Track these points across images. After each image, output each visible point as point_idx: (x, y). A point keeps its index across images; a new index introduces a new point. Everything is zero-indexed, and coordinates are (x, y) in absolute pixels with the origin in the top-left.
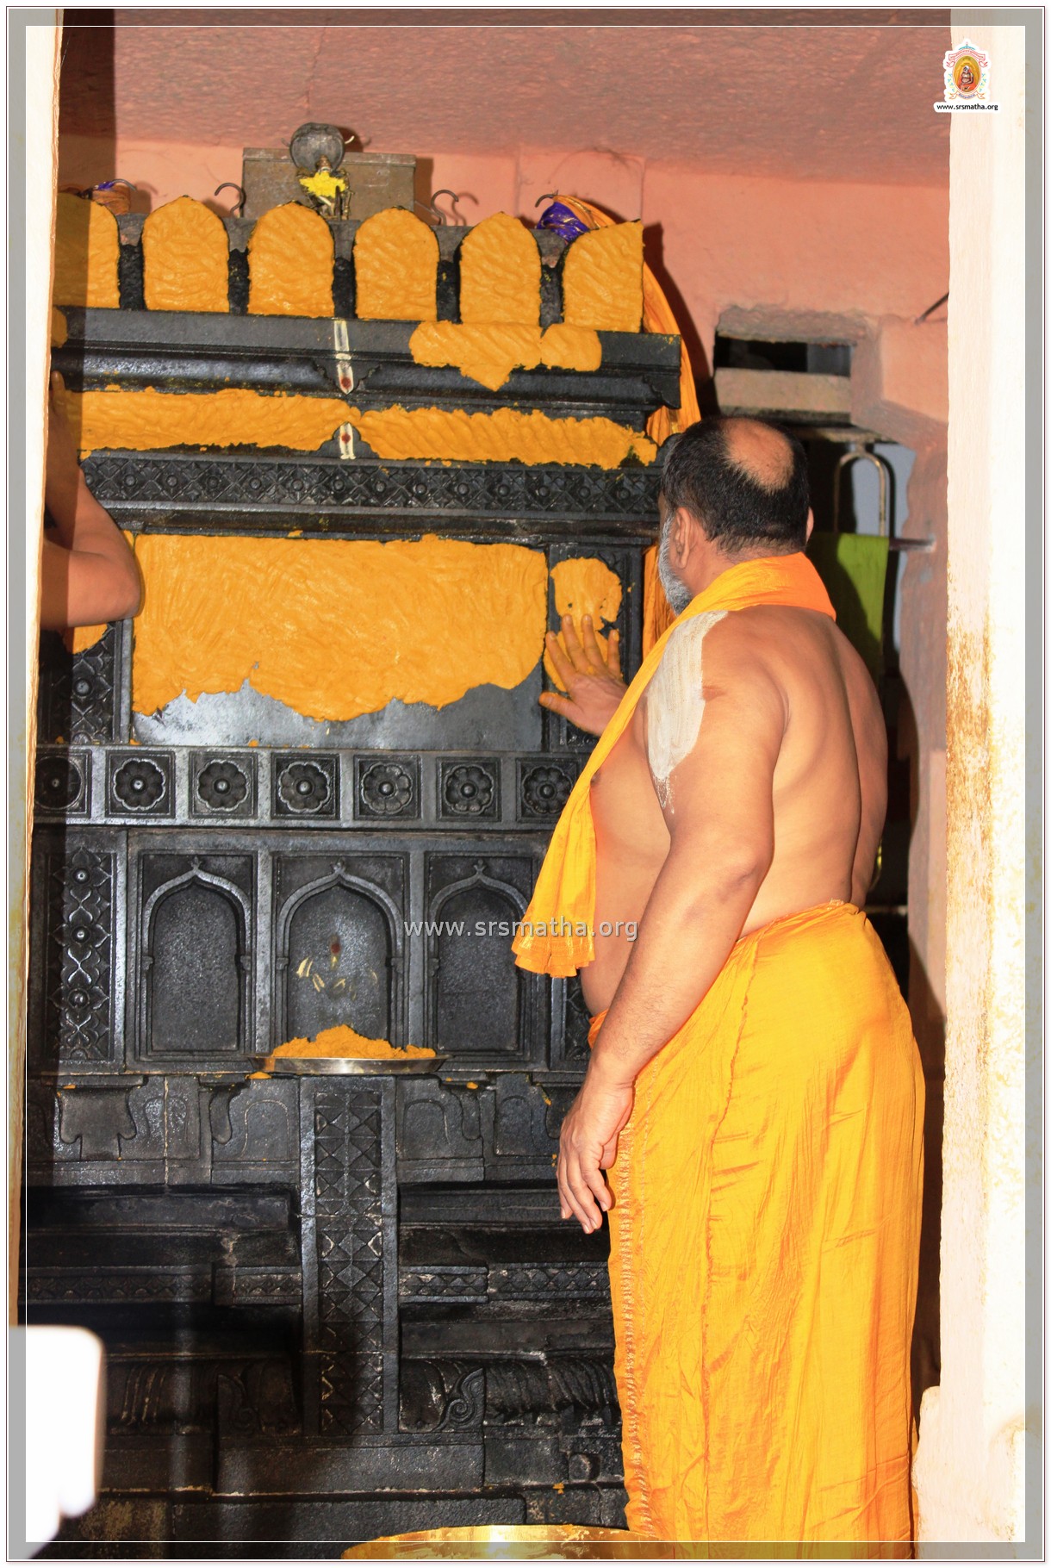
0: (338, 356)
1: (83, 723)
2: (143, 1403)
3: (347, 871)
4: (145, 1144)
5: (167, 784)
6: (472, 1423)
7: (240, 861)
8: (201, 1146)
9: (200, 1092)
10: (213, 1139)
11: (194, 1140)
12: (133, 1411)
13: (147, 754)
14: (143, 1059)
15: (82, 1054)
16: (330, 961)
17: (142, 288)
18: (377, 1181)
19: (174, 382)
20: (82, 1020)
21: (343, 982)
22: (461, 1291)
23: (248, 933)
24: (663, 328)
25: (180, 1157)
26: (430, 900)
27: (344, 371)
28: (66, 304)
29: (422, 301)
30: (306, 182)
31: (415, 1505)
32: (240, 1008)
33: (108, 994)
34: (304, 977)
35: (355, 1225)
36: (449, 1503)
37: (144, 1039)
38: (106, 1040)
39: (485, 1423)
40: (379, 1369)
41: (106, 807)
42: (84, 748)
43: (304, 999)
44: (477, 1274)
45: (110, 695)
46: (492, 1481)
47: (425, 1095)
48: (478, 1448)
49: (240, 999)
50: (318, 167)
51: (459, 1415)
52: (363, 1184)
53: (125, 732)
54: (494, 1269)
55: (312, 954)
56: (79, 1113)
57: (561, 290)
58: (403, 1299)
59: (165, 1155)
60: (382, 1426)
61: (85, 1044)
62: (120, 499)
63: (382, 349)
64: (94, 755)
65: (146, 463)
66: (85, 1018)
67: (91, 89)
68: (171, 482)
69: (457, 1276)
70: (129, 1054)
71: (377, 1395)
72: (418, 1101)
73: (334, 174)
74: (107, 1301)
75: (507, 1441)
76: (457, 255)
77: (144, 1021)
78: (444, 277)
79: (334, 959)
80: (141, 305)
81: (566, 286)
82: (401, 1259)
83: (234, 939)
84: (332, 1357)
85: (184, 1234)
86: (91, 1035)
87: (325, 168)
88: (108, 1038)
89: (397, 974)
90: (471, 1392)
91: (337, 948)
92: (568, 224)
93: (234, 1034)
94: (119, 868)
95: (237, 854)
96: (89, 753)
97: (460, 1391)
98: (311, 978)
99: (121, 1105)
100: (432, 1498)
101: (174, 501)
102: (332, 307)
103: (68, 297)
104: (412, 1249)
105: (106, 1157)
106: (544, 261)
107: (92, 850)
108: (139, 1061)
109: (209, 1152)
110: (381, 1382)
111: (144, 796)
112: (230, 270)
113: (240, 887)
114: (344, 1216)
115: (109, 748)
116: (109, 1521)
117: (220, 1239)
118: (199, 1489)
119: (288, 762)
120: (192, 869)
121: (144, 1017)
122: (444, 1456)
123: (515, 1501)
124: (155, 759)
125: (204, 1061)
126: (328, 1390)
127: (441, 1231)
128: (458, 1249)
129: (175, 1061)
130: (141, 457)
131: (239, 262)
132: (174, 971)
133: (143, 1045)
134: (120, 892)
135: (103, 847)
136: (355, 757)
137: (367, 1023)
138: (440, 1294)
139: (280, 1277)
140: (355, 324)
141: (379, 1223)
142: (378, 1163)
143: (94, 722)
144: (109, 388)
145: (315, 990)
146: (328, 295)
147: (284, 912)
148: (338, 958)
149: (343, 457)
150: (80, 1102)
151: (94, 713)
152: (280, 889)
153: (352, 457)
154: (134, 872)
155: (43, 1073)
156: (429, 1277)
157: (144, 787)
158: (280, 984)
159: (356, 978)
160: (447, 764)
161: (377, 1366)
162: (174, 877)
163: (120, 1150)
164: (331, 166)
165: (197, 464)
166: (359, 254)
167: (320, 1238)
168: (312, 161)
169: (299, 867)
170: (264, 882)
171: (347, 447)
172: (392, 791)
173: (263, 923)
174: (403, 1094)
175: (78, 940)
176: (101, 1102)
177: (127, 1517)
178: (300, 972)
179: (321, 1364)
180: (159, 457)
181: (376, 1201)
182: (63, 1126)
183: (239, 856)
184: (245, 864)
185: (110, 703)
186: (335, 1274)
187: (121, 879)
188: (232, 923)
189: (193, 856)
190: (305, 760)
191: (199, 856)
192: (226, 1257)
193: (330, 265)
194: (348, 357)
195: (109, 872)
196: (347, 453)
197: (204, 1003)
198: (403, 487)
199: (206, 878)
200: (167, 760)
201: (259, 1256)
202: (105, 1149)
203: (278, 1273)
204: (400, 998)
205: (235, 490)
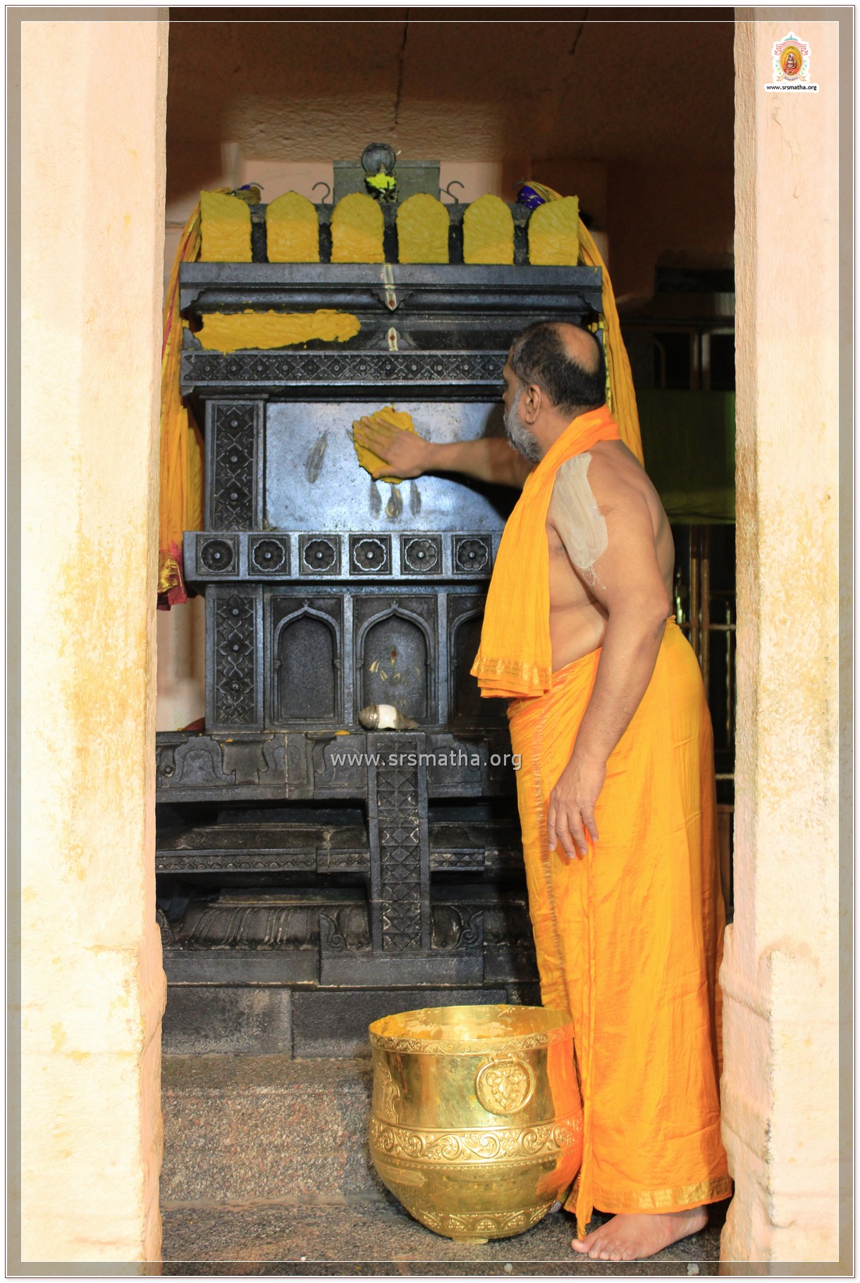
0: (387, 287)
1: (235, 518)
2: (278, 931)
3: (399, 607)
4: (274, 775)
5: (285, 555)
6: (476, 944)
7: (333, 601)
8: (308, 776)
9: (306, 744)
10: (315, 771)
11: (304, 773)
12: (272, 936)
13: (274, 537)
14: (276, 723)
15: (238, 720)
16: (390, 662)
17: (265, 249)
18: (416, 796)
19: (286, 307)
20: (237, 700)
21: (398, 675)
22: (468, 864)
23: (338, 646)
24: (593, 263)
25: (295, 783)
26: (451, 624)
27: (391, 296)
28: (219, 261)
29: (439, 251)
30: (369, 180)
31: (440, 993)
32: (335, 692)
33: (253, 683)
34: (374, 672)
35: (402, 824)
36: (461, 992)
37: (276, 711)
38: (252, 713)
39: (485, 944)
40: (419, 911)
41: (249, 570)
42: (235, 533)
43: (375, 686)
44: (479, 854)
45: (250, 501)
46: (490, 979)
47: (444, 744)
48: (481, 958)
49: (335, 686)
50: (378, 170)
51: (468, 939)
52: (407, 799)
53: (260, 523)
54: (489, 850)
55: (380, 658)
56: (234, 756)
57: (527, 241)
58: (432, 869)
59: (286, 781)
60: (421, 945)
61: (240, 715)
62: (254, 380)
63: (414, 282)
64: (241, 538)
65: (269, 357)
66: (240, 698)
67: (262, 131)
68: (285, 368)
69: (466, 854)
70: (267, 720)
71: (417, 927)
72: (440, 748)
73: (389, 174)
74: (252, 870)
75: (499, 956)
76: (462, 222)
77: (276, 700)
78: (454, 235)
79: (393, 661)
80: (265, 260)
81: (530, 238)
82: (431, 845)
83: (331, 649)
84: (390, 904)
85: (301, 829)
86: (243, 708)
87: (383, 169)
88: (252, 711)
89: (431, 669)
90: (476, 926)
91: (394, 654)
92: (533, 199)
93: (331, 707)
94: (258, 607)
95: (332, 597)
96: (238, 536)
97: (469, 925)
98: (379, 672)
99: (259, 752)
100: (451, 989)
101: (287, 380)
102: (383, 256)
103: (221, 257)
104: (437, 838)
105: (250, 783)
106: (517, 223)
107: (241, 596)
108: (273, 725)
109: (312, 780)
110: (420, 919)
111: (271, 563)
112: (320, 236)
113: (333, 617)
114: (395, 818)
115: (251, 533)
116: (256, 1002)
117: (323, 832)
118: (311, 983)
119: (359, 540)
120: (303, 607)
121: (276, 698)
122: (459, 964)
123: (502, 992)
124: (278, 539)
125: (313, 724)
126: (387, 924)
127: (459, 827)
128: (468, 838)
129: (295, 724)
130: (266, 353)
131: (325, 231)
132: (295, 669)
133: (276, 715)
134: (260, 621)
135: (248, 594)
136: (401, 536)
137: (414, 699)
138: (456, 865)
139: (357, 855)
140: (396, 267)
141: (416, 823)
142: (416, 785)
143: (241, 517)
144: (246, 311)
145: (381, 680)
146: (380, 250)
147: (361, 631)
148: (396, 660)
149: (391, 350)
150: (234, 749)
151: (242, 512)
152: (358, 618)
153: (396, 349)
154: (268, 608)
155: (215, 733)
156: (449, 855)
157: (272, 557)
158: (358, 676)
159: (407, 672)
160: (458, 539)
161: (417, 909)
162: (293, 612)
163: (259, 778)
164: (387, 169)
165: (301, 357)
166: (399, 221)
167: (381, 831)
168: (375, 167)
169: (369, 604)
170: (348, 614)
171: (393, 343)
172: (424, 557)
173: (348, 637)
174: (431, 743)
175: (234, 651)
176: (247, 750)
177: (267, 999)
178: (372, 669)
179: (382, 908)
180: (277, 353)
181: (415, 809)
182: (225, 764)
183: (332, 598)
184: (336, 603)
185: (250, 506)
186: (391, 854)
187: (260, 613)
188: (329, 638)
189: (304, 599)
190: (370, 538)
191: (308, 599)
192: (324, 843)
193: (382, 230)
194: (393, 287)
195: (252, 609)
196: (393, 346)
197: (313, 689)
198: (429, 367)
199: (313, 611)
200: (285, 541)
201: (345, 843)
202: (250, 778)
203: (356, 853)
204: (433, 684)
205: (324, 372)
